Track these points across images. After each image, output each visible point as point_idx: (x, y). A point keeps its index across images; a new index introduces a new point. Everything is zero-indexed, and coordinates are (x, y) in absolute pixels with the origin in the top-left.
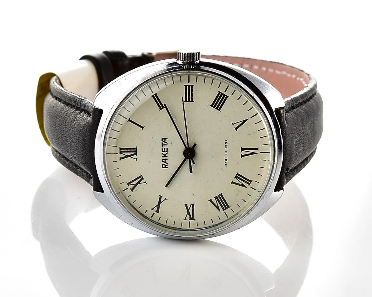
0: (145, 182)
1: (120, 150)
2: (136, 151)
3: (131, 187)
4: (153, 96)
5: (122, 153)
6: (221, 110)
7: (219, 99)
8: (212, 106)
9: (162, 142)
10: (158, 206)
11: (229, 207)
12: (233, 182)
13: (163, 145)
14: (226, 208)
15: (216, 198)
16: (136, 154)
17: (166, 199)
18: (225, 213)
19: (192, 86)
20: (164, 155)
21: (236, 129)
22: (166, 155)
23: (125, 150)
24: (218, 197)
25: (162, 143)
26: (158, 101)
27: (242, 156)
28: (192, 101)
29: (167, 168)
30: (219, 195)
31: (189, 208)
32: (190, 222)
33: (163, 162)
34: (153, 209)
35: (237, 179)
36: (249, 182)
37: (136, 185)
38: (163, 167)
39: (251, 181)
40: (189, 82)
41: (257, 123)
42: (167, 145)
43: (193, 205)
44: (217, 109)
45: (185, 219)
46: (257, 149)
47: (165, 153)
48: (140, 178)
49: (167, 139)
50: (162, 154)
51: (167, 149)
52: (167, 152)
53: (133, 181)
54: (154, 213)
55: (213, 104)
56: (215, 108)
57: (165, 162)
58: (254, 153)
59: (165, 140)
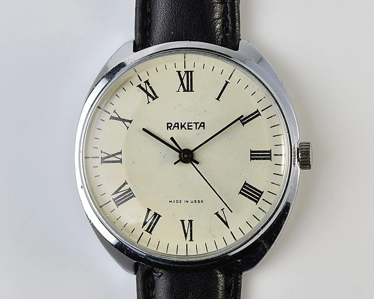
0: (149, 102)
1: (190, 71)
2: (189, 91)
3: (143, 85)
4: (257, 111)
5: (186, 74)
6: (240, 194)
7: (254, 192)
8: (245, 183)
9: (200, 123)
10: (119, 119)
11: (118, 206)
12: (149, 210)
13: (196, 123)
14: (116, 203)
15: (130, 190)
16: (185, 91)
17: (128, 128)
18: (110, 201)
19: (270, 159)
20: (184, 125)
21: (217, 214)
22: (183, 128)
23: (190, 78)
24: (131, 192)
25: (198, 123)
26: (251, 117)
27: (182, 221)
28: (251, 159)
29: (168, 129)
30: (133, 194)
31: (116, 156)
32: (98, 157)
33: (175, 125)
34: (115, 112)
35: (153, 215)
36: (150, 230)
37: (146, 92)
38: (168, 124)
39: (150, 233)
40: (274, 155)
41: (224, 239)
42: (196, 129)
43: (120, 161)
44: (242, 189)
45: (102, 152)
46: (191, 240)
47: (186, 126)
48: (154, 96)
49: (204, 129)
50: (185, 123)
51: (191, 129)
52: (187, 128)
53: (151, 88)
54: (109, 113)
55: (247, 184)
56: (243, 187)
57: (174, 127)
58: (186, 237)
59: (203, 126)
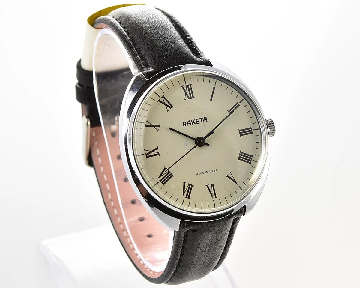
0: (168, 111)
1: (189, 85)
2: (192, 98)
3: (161, 100)
4: (237, 103)
5: (187, 87)
6: (239, 160)
7: (247, 157)
10: (154, 126)
11: (164, 184)
12: (184, 183)
13: (201, 119)
14: (162, 183)
16: (189, 98)
17: (158, 130)
18: (158, 182)
19: (252, 133)
20: (194, 121)
21: (228, 176)
22: (194, 123)
23: (190, 89)
24: (170, 173)
25: (202, 118)
26: (234, 108)
27: (207, 186)
28: (241, 135)
29: (184, 126)
30: (172, 174)
31: (155, 151)
32: (144, 154)
33: (188, 122)
34: (147, 121)
35: (188, 186)
36: (188, 197)
37: (164, 104)
38: (183, 122)
39: (189, 198)
40: (254, 130)
42: (202, 122)
43: (159, 154)
44: (239, 157)
45: (145, 150)
46: (216, 197)
47: (195, 121)
48: (170, 106)
49: (207, 121)
50: (194, 120)
51: (199, 123)
52: (196, 123)
53: (167, 100)
54: (144, 123)
55: (242, 153)
56: (240, 155)
57: (188, 124)
58: (212, 195)
59: (206, 120)
